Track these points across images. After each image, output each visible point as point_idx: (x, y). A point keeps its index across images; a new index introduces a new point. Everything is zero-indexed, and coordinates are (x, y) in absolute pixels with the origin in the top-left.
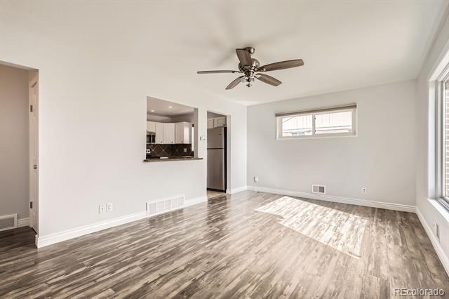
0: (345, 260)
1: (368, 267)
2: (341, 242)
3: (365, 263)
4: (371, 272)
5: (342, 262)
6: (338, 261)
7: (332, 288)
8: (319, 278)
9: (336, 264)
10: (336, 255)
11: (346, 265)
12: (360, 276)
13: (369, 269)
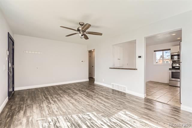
0: (43, 114)
1: (32, 117)
2: (52, 123)
3: (34, 119)
4: (30, 116)
5: (44, 113)
6: (45, 113)
7: (42, 105)
8: (47, 105)
9: (45, 111)
10: (48, 114)
11: (41, 113)
12: (35, 112)
13: (31, 117)
